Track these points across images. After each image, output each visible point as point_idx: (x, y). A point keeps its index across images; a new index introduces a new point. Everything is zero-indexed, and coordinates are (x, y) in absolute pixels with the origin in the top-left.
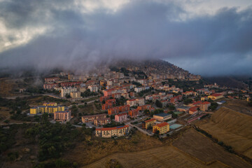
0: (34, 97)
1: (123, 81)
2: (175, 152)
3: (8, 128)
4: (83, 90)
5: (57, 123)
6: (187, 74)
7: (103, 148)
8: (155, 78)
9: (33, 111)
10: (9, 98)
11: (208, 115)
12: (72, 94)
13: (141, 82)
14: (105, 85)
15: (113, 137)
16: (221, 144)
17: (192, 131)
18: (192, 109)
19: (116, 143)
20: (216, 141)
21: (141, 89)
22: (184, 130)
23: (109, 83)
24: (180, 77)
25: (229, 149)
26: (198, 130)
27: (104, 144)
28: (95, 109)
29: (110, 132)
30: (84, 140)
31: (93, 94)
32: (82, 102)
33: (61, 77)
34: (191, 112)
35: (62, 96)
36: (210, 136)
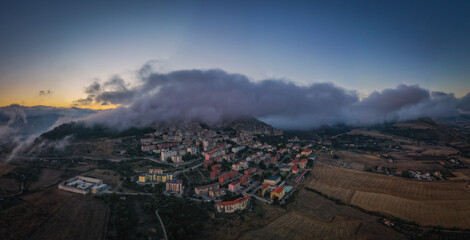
0: (136, 161)
1: (217, 140)
2: (299, 217)
3: (124, 198)
4: (183, 153)
5: (172, 196)
6: (271, 128)
7: (231, 226)
8: (246, 135)
9: (142, 179)
10: (113, 160)
11: (308, 172)
12: (173, 158)
13: (235, 140)
14: (201, 145)
15: (236, 212)
16: (331, 199)
17: (304, 191)
18: (293, 168)
19: (242, 219)
20: (326, 197)
21: (238, 149)
22: (296, 192)
23: (206, 144)
24: (266, 132)
25: (338, 202)
26: (308, 189)
27: (231, 221)
28: (203, 177)
29: (233, 206)
30: (209, 218)
31: (194, 157)
32: (186, 167)
33: (156, 137)
34: (294, 172)
35: (163, 159)
36: (319, 193)
